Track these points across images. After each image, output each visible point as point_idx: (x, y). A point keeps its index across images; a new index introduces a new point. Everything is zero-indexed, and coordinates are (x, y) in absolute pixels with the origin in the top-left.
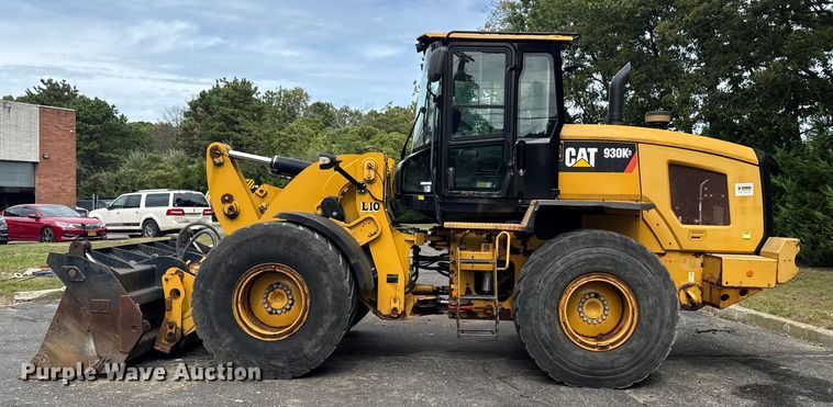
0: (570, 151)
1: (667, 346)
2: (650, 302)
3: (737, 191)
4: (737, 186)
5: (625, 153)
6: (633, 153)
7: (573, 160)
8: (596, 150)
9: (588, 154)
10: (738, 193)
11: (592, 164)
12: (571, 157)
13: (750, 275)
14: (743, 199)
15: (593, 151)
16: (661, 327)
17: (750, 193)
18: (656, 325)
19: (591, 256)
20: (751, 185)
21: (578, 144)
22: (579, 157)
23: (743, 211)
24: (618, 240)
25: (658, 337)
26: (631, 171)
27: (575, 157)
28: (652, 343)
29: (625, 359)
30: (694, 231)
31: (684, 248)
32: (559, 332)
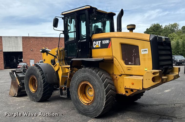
0: (94, 42)
1: (102, 106)
2: (97, 91)
3: (142, 52)
4: (142, 50)
5: (107, 42)
6: (110, 41)
7: (95, 45)
8: (100, 41)
9: (99, 43)
10: (142, 53)
11: (100, 46)
12: (95, 44)
13: (133, 84)
14: (144, 55)
15: (100, 42)
16: (100, 100)
17: (147, 52)
18: (99, 99)
19: (83, 76)
20: (147, 49)
21: (96, 40)
22: (97, 44)
23: (145, 60)
24: (89, 71)
25: (100, 103)
26: (109, 48)
27: (96, 44)
28: (98, 104)
29: (92, 109)
30: (128, 67)
31: (126, 73)
32: (78, 98)
